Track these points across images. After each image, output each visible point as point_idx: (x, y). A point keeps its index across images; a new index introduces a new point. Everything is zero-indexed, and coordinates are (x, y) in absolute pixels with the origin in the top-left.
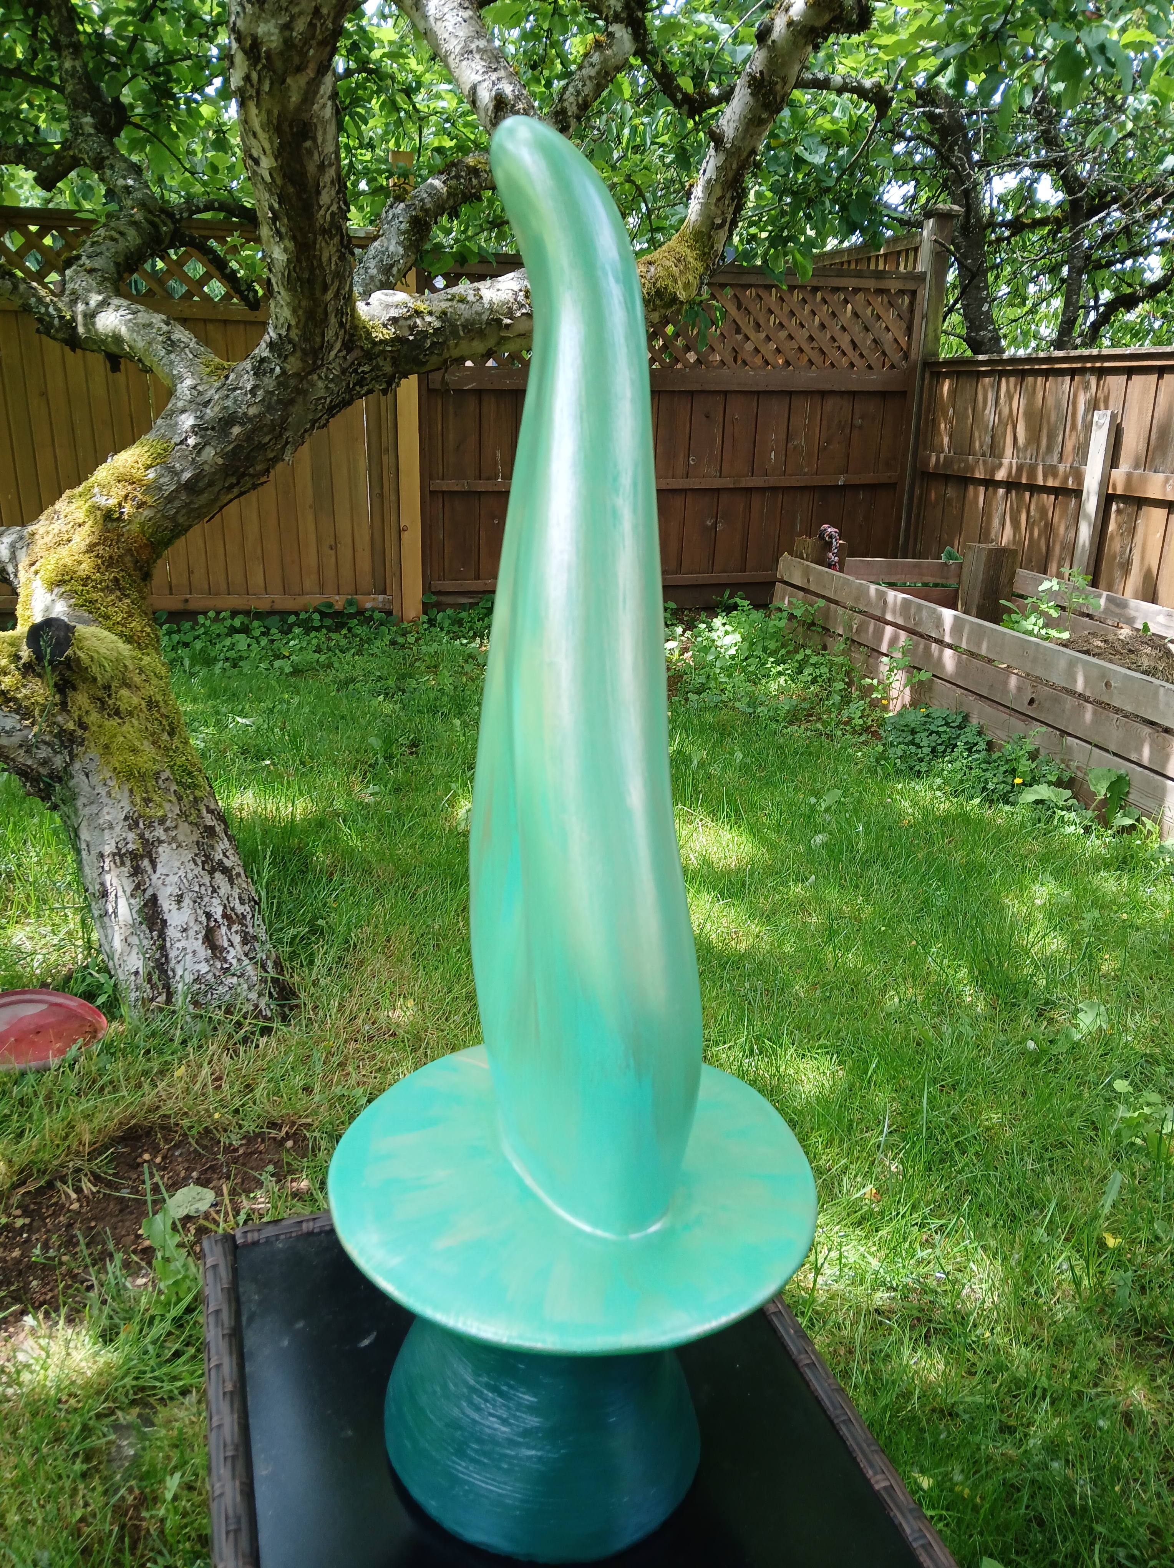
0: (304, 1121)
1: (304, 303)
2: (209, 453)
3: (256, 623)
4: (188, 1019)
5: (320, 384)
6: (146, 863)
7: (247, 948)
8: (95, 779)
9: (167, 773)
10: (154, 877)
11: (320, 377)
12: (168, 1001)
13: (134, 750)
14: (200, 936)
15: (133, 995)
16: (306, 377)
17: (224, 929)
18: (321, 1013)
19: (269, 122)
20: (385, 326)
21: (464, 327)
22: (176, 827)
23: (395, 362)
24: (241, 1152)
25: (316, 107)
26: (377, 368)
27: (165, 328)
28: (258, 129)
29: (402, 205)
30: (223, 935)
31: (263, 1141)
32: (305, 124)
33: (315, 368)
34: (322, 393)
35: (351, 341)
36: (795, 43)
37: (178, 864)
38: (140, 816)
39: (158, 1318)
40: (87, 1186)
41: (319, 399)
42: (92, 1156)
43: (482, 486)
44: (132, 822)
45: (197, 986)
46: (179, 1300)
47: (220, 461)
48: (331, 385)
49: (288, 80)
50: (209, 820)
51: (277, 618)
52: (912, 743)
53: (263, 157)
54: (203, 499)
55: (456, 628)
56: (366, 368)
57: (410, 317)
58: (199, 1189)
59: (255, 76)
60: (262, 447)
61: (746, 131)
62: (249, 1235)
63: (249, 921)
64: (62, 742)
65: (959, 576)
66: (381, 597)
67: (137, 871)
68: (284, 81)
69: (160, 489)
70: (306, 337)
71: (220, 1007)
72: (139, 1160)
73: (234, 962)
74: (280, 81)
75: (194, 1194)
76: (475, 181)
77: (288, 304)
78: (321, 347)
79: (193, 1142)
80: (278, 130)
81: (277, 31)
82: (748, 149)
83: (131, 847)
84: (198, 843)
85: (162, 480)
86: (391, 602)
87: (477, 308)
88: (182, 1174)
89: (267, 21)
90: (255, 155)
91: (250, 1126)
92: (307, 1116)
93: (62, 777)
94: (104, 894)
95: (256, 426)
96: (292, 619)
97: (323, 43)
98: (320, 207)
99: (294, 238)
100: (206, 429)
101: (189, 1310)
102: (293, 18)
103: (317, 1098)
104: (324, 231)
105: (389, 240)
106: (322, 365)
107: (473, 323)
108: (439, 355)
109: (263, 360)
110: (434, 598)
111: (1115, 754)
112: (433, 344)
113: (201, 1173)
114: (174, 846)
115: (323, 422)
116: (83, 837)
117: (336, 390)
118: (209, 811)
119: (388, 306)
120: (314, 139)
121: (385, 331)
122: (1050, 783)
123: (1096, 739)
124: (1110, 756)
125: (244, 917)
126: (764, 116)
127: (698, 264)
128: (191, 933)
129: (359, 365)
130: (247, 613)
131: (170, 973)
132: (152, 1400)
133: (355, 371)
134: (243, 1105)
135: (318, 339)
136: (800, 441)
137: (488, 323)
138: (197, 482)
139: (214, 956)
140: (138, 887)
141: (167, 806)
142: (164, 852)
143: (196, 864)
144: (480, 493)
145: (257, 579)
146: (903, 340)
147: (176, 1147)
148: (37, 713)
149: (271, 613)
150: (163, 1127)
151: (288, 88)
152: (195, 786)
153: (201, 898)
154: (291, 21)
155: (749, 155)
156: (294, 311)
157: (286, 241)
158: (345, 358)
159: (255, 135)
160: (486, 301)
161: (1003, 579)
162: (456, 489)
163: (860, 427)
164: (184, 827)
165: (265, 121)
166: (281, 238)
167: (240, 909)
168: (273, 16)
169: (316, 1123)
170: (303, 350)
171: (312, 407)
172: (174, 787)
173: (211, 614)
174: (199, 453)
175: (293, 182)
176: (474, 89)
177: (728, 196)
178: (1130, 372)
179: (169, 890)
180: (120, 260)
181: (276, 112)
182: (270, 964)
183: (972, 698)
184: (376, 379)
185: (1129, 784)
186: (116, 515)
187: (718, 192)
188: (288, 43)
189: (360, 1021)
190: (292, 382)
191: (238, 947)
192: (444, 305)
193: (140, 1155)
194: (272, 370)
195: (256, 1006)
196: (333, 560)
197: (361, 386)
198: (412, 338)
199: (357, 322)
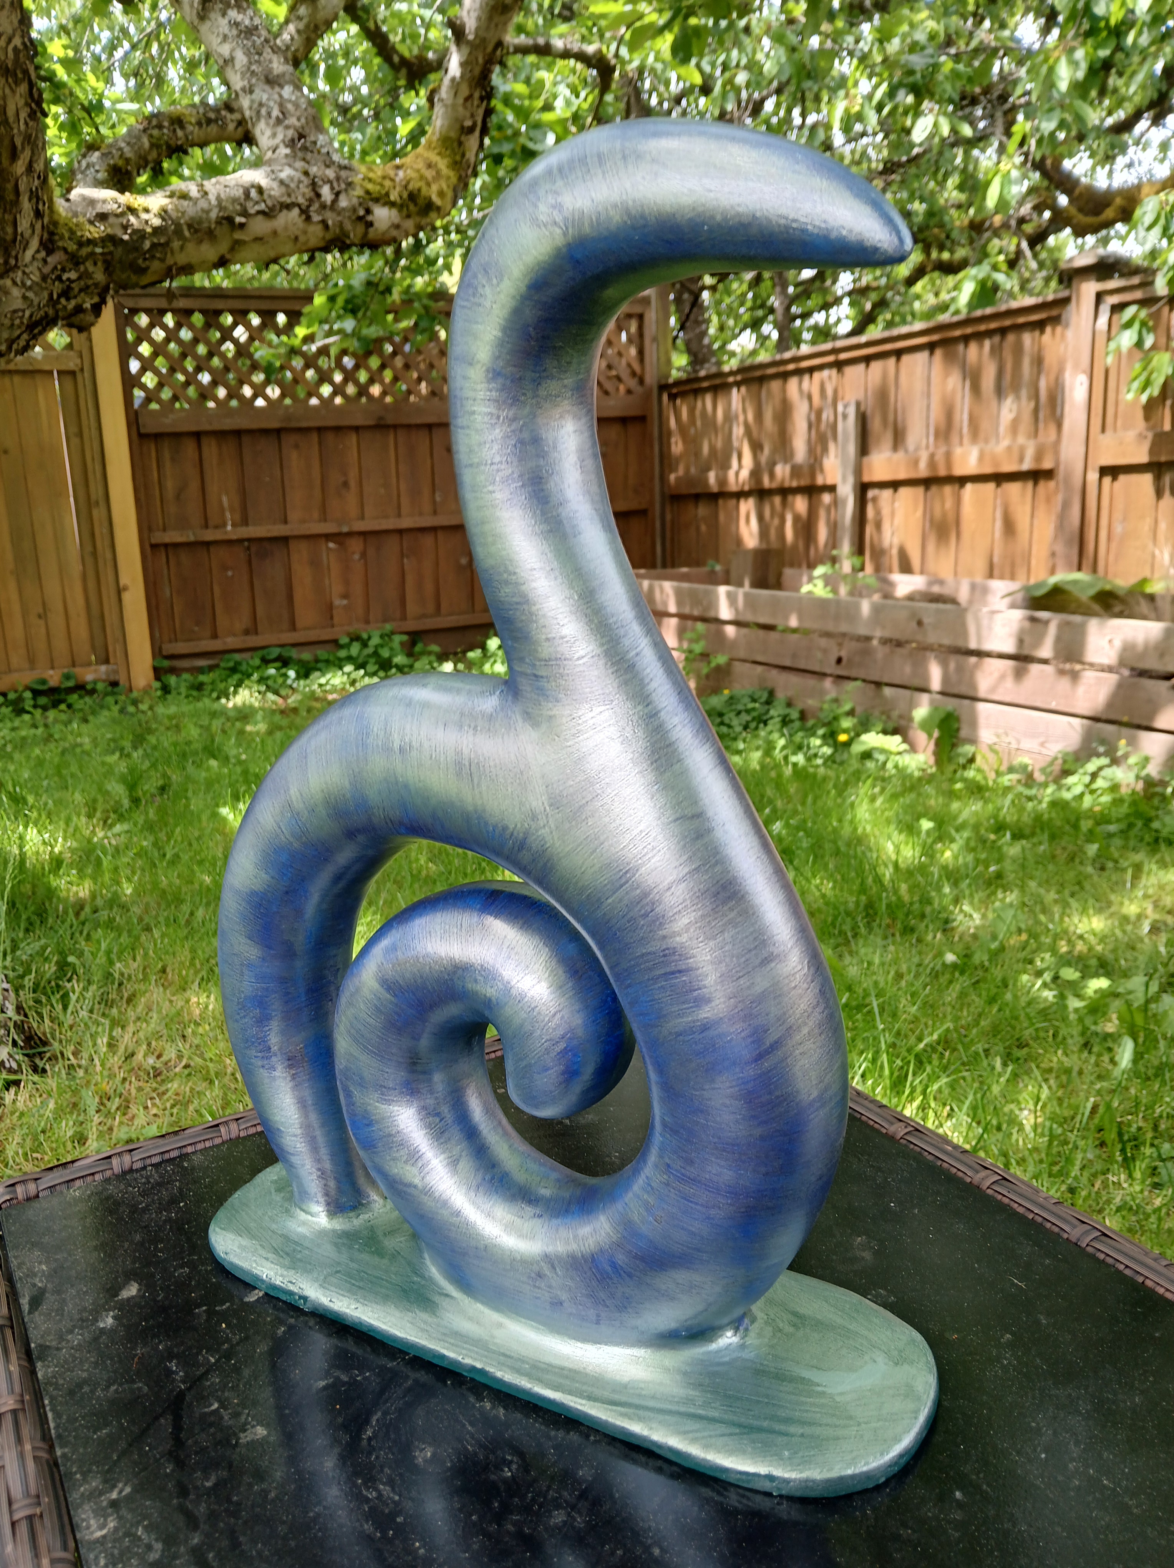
5: (16, 292)
11: (15, 283)
18: (85, 1057)
20: (91, 222)
21: (190, 226)
23: (108, 267)
26: (86, 275)
29: (97, 154)
33: (8, 269)
34: (18, 304)
35: (51, 241)
41: (15, 311)
43: (210, 535)
48: (30, 295)
55: (196, 692)
56: (73, 275)
57: (123, 214)
61: (490, 18)
66: (104, 668)
82: (493, 43)
86: (116, 671)
87: (202, 204)
106: (17, 267)
107: (200, 222)
108: (162, 260)
110: (166, 663)
112: (153, 245)
117: (36, 301)
119: (93, 202)
121: (92, 229)
122: (877, 733)
127: (452, 174)
129: (63, 270)
133: (59, 278)
137: (219, 222)
144: (210, 545)
146: (636, 365)
158: (45, 261)
160: (212, 197)
162: (180, 540)
171: (7, 321)
177: (477, 95)
178: (867, 359)
184: (85, 289)
185: (956, 719)
187: (465, 91)
192: (163, 202)
196: (43, 630)
197: (68, 299)
198: (126, 237)
199: (56, 217)
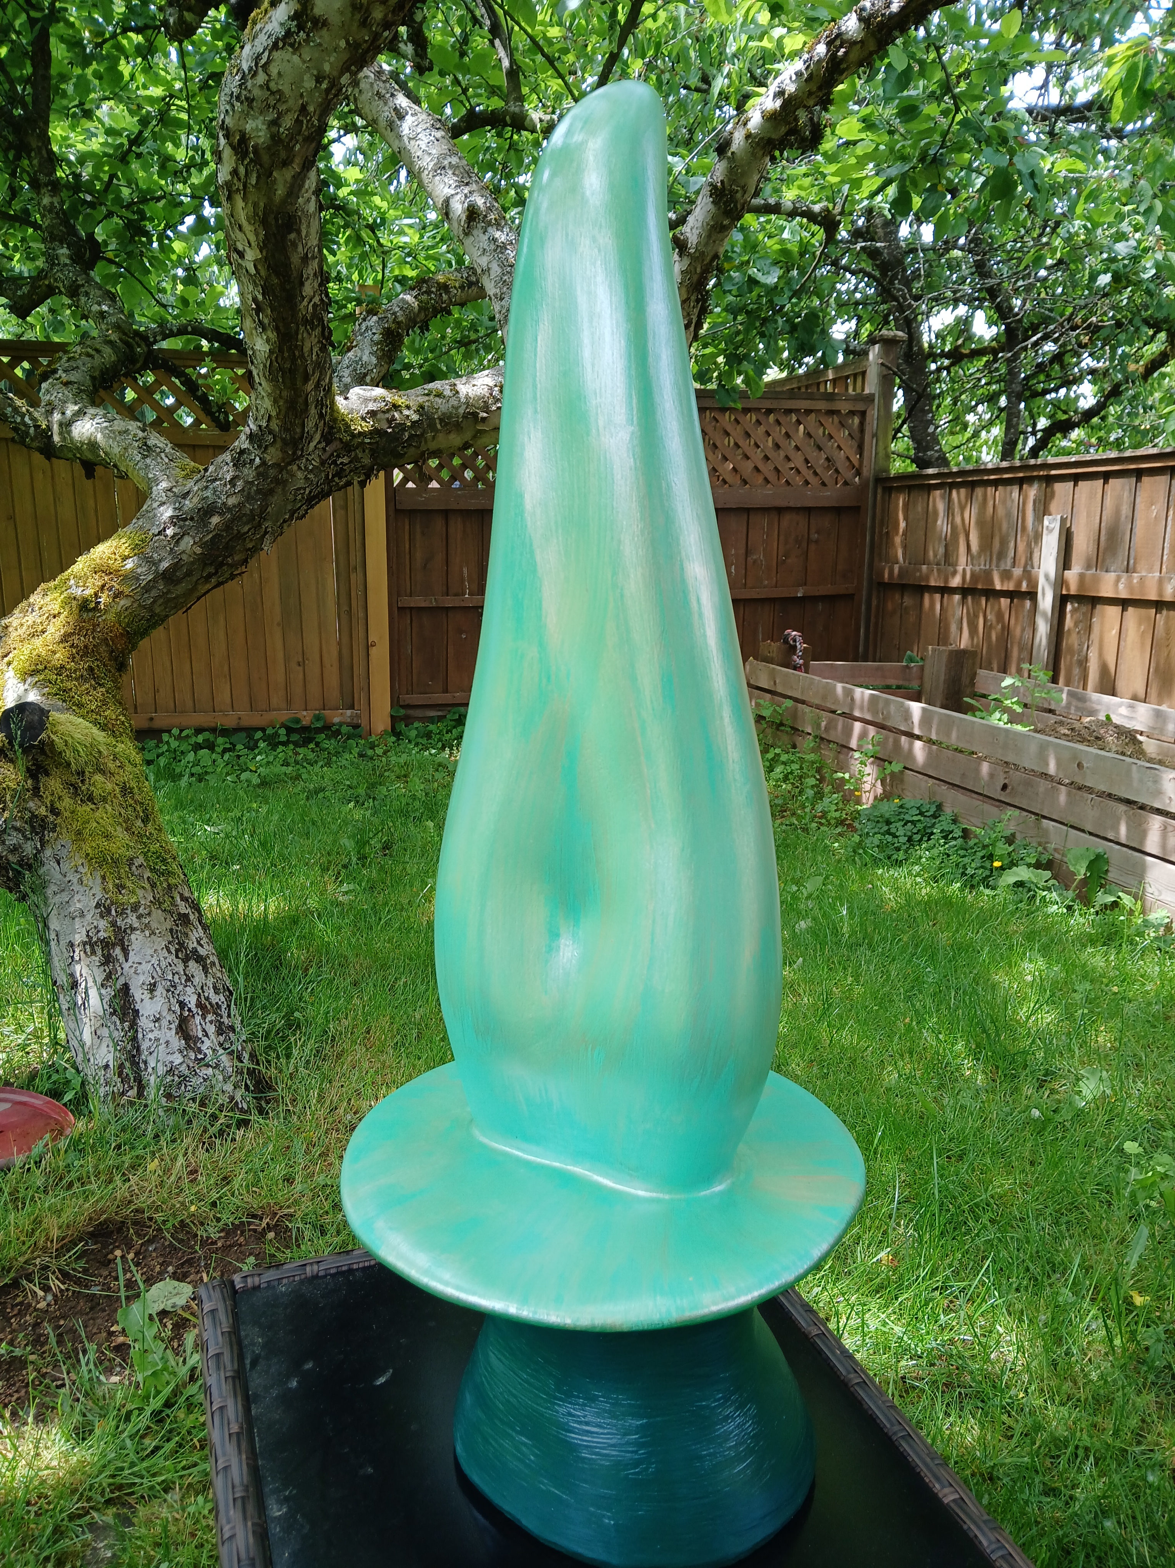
0: (286, 1211)
1: (285, 394)
2: (187, 543)
3: (220, 740)
4: (161, 1112)
5: (300, 475)
6: (118, 951)
7: (222, 1039)
8: (66, 866)
9: (141, 860)
10: (126, 966)
11: (299, 468)
12: (140, 1095)
13: (107, 836)
14: (173, 1026)
15: (102, 1091)
16: (285, 467)
17: (198, 1019)
18: (300, 1105)
19: (256, 214)
20: (363, 419)
21: (441, 420)
22: (149, 914)
23: (374, 453)
24: (220, 1244)
25: (300, 200)
26: (356, 459)
27: (141, 434)
28: (244, 223)
29: (375, 318)
30: (197, 1025)
31: (242, 1232)
32: (289, 216)
33: (295, 458)
34: (301, 483)
35: (330, 433)
36: (753, 154)
37: (151, 952)
38: (112, 903)
39: (136, 1412)
40: (55, 1283)
41: (299, 489)
42: (59, 1254)
43: (449, 602)
44: (103, 909)
45: (169, 1078)
46: (158, 1393)
47: (198, 550)
48: (311, 476)
49: (275, 174)
50: (183, 908)
51: (243, 735)
52: (888, 832)
53: (247, 249)
54: (180, 589)
55: (424, 741)
56: (345, 460)
57: (388, 411)
58: (176, 1283)
59: (242, 170)
60: (241, 536)
61: (709, 236)
62: (249, 1280)
63: (224, 1012)
64: (33, 827)
65: (921, 678)
66: (349, 712)
67: (108, 960)
68: (271, 174)
69: (138, 579)
70: (285, 428)
71: (194, 1100)
72: (110, 1257)
73: (209, 1052)
74: (266, 175)
75: (171, 1289)
76: (445, 297)
77: (269, 395)
78: (301, 438)
79: (168, 1236)
80: (264, 222)
81: (264, 127)
82: (711, 254)
83: (102, 935)
84: (171, 930)
85: (139, 570)
86: (359, 716)
87: (453, 402)
88: (157, 1269)
89: (255, 118)
90: (240, 248)
91: (227, 1218)
92: (289, 1207)
93: (31, 864)
94: (74, 985)
95: (236, 515)
96: (259, 735)
97: (308, 139)
98: (303, 298)
99: (277, 329)
100: (185, 520)
101: (168, 1404)
102: (280, 115)
103: (299, 1187)
104: (306, 322)
105: (362, 350)
106: (303, 456)
107: (450, 417)
109: (242, 452)
110: (402, 712)
111: (1091, 834)
112: (411, 436)
113: (177, 1267)
114: (147, 933)
115: (302, 512)
116: (52, 927)
117: (315, 480)
118: (184, 899)
119: (366, 400)
120: (299, 232)
121: (364, 424)
122: (1029, 865)
123: (1072, 820)
124: (1087, 836)
125: (219, 1006)
126: (726, 222)
128: (165, 1023)
129: (338, 456)
130: (213, 730)
131: (142, 1065)
132: (131, 1500)
133: (335, 462)
134: (220, 1198)
135: (298, 430)
136: (759, 555)
137: (465, 416)
138: (175, 571)
139: (188, 1047)
140: (109, 977)
141: (140, 893)
142: (136, 940)
143: (169, 952)
144: (447, 609)
145: (224, 696)
146: (855, 458)
147: (150, 1242)
148: (8, 797)
149: (237, 730)
150: (135, 1223)
151: (275, 181)
152: (170, 873)
153: (175, 987)
154: (278, 118)
155: (712, 260)
156: (275, 401)
157: (269, 333)
158: (324, 449)
159: (240, 228)
160: (462, 395)
161: (965, 680)
162: (423, 605)
163: (817, 542)
164: (157, 914)
165: (251, 214)
166: (264, 329)
167: (214, 998)
168: (261, 113)
169: (299, 1214)
170: (283, 440)
171: (291, 497)
172: (148, 874)
173: (176, 731)
174: (177, 542)
175: (277, 274)
176: (447, 201)
177: (693, 298)
178: (1076, 478)
179: (142, 978)
180: (97, 374)
181: (262, 205)
182: (246, 1056)
183: (944, 787)
184: (355, 470)
185: (1107, 862)
186: (93, 605)
187: (683, 294)
188: (275, 138)
189: (341, 1111)
190: (272, 472)
191: (212, 1037)
192: (421, 399)
193: (112, 1252)
194: (252, 461)
195: (232, 1098)
196: (301, 676)
197: (340, 478)
198: (389, 430)
199: (336, 415)
